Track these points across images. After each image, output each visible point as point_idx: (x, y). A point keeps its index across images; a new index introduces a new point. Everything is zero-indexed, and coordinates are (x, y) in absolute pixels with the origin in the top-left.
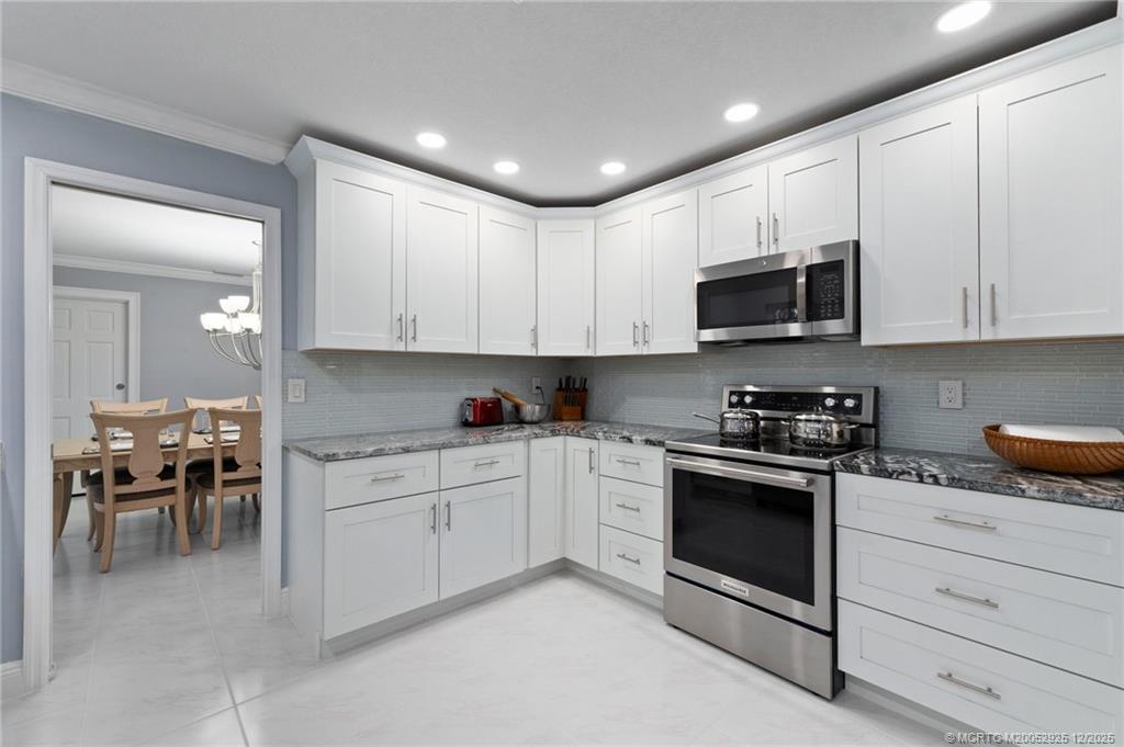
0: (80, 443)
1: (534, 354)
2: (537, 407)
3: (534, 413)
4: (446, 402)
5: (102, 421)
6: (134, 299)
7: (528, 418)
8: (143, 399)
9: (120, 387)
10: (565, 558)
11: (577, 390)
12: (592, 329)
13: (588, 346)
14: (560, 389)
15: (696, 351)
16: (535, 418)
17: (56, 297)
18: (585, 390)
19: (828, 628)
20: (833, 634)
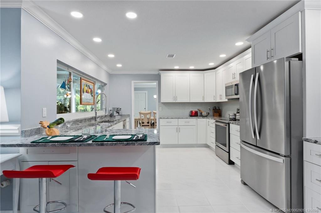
0: (138, 117)
1: (203, 102)
2: (205, 113)
3: (205, 114)
4: (187, 111)
5: (140, 113)
6: (146, 92)
7: (203, 115)
8: (148, 111)
9: (145, 109)
10: (206, 144)
11: (218, 109)
12: (215, 96)
13: (214, 100)
14: (213, 109)
15: (227, 101)
16: (205, 115)
17: (135, 93)
18: (219, 109)
19: (228, 151)
20: (229, 152)
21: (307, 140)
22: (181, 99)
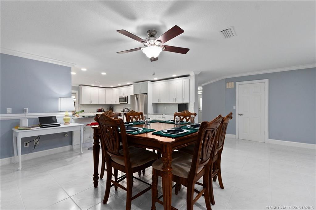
12: (112, 101)
14: (109, 108)
15: (119, 104)
18: (113, 108)
21: (148, 114)
22: (94, 103)
